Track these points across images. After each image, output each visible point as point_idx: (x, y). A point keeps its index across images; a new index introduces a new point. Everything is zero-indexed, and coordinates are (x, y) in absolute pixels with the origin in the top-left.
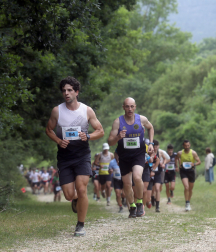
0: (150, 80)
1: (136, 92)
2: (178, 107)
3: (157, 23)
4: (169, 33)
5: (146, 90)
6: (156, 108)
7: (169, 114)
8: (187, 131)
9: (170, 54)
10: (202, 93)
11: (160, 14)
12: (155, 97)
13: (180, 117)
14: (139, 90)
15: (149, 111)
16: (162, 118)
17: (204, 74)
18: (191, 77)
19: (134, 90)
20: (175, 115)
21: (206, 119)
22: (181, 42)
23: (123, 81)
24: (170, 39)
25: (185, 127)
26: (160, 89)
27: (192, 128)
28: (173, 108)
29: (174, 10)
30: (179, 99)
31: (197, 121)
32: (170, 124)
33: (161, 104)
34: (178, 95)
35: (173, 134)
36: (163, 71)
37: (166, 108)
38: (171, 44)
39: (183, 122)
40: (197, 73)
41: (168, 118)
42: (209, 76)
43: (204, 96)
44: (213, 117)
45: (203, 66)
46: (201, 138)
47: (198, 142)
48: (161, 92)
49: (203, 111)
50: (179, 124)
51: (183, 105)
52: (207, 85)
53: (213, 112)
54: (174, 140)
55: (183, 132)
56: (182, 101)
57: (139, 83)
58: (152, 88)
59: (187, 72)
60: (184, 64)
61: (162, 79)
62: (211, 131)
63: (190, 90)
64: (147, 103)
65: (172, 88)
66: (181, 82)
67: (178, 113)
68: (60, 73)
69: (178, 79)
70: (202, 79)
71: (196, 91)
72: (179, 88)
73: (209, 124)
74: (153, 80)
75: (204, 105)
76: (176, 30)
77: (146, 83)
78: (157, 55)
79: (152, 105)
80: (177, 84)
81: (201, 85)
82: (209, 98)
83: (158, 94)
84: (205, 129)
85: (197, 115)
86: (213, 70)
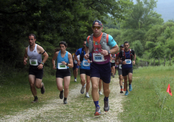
3: (149, 11)
4: (153, 14)
5: (145, 34)
6: (148, 40)
7: (152, 42)
8: (157, 49)
9: (154, 22)
10: (164, 35)
11: (150, 8)
14: (142, 34)
15: (145, 41)
17: (165, 29)
18: (160, 30)
19: (140, 34)
21: (164, 44)
22: (158, 17)
23: (137, 31)
24: (154, 16)
25: (157, 47)
26: (149, 34)
27: (159, 48)
28: (154, 41)
29: (155, 6)
30: (156, 37)
31: (161, 45)
32: (152, 46)
33: (149, 39)
35: (153, 50)
36: (151, 28)
37: (151, 40)
38: (154, 18)
39: (156, 46)
40: (162, 28)
41: (151, 44)
42: (167, 29)
44: (167, 44)
45: (165, 26)
46: (162, 51)
47: (161, 53)
49: (164, 42)
50: (155, 46)
51: (157, 39)
52: (165, 33)
53: (167, 42)
54: (153, 52)
55: (156, 49)
57: (142, 31)
58: (147, 33)
59: (159, 28)
60: (158, 25)
61: (150, 30)
62: (166, 49)
63: (159, 34)
65: (153, 34)
67: (155, 42)
69: (156, 30)
71: (161, 34)
72: (156, 33)
73: (165, 46)
74: (147, 30)
75: (164, 40)
76: (156, 14)
77: (145, 32)
78: (149, 22)
79: (146, 39)
80: (155, 32)
81: (163, 32)
82: (166, 37)
83: (148, 36)
84: (164, 48)
85: (161, 43)
86: (168, 27)
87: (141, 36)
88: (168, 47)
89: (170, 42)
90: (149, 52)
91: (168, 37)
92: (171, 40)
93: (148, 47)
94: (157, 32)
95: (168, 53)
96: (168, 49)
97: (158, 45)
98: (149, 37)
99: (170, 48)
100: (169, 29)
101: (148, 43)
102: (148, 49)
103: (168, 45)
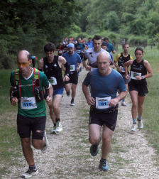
87: (116, 6)
88: (150, 21)
89: (152, 14)
90: (127, 26)
91: (150, 8)
92: (154, 13)
93: (125, 20)
95: (151, 28)
96: (151, 24)
97: (138, 18)
98: (127, 8)
99: (153, 22)
101: (125, 15)
102: (126, 22)
103: (150, 19)
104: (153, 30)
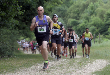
0: (67, 7)
1: (62, 12)
2: (78, 17)
5: (66, 11)
6: (70, 18)
7: (75, 20)
8: (81, 27)
10: (87, 12)
12: (69, 14)
13: (79, 21)
14: (63, 11)
15: (67, 19)
16: (72, 22)
17: (88, 5)
18: (83, 6)
19: (61, 11)
20: (77, 20)
21: (89, 22)
23: (57, 8)
25: (81, 25)
26: (71, 10)
27: (83, 26)
28: (76, 18)
30: (78, 14)
31: (85, 23)
32: (75, 24)
33: (71, 16)
34: (78, 13)
35: (76, 28)
36: (72, 4)
37: (73, 18)
39: (80, 23)
40: (85, 4)
41: (74, 22)
42: (90, 5)
43: (88, 13)
44: (91, 21)
45: (88, 2)
48: (72, 12)
49: (87, 19)
50: (78, 24)
51: (80, 16)
52: (89, 9)
53: (91, 19)
55: (80, 27)
56: (80, 15)
57: (63, 8)
58: (68, 10)
59: (81, 4)
61: (72, 7)
62: (91, 26)
64: (66, 16)
65: (76, 10)
66: (79, 8)
68: (33, 4)
69: (78, 6)
70: (87, 7)
71: (85, 11)
72: (78, 10)
73: (90, 24)
74: (68, 7)
75: (88, 17)
77: (66, 8)
79: (68, 17)
80: (78, 8)
81: (87, 9)
82: (90, 14)
83: (70, 12)
85: (85, 20)
86: (91, 3)
87: (62, 13)
88: (92, 25)
89: (94, 19)
91: (92, 14)
92: (96, 17)
93: (71, 25)
94: (80, 9)
95: (93, 31)
96: (93, 27)
97: (82, 22)
98: (72, 15)
99: (95, 25)
100: (93, 5)
101: (70, 21)
103: (92, 23)
104: (95, 32)
